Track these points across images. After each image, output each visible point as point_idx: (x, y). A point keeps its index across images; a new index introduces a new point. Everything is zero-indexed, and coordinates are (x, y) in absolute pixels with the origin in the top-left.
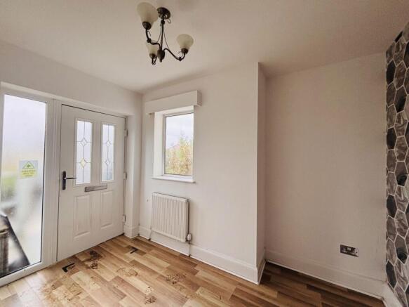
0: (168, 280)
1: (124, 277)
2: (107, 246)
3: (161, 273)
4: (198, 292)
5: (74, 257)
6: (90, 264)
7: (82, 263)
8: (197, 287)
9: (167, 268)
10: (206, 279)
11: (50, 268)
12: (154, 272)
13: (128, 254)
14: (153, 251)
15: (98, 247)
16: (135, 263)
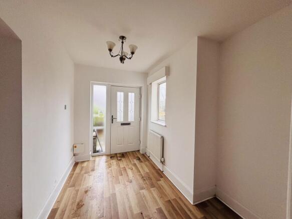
0: (143, 177)
1: (127, 168)
2: (129, 154)
3: (142, 173)
4: (152, 189)
5: (116, 154)
6: (119, 158)
7: (117, 157)
8: (154, 187)
9: (147, 172)
10: (162, 186)
11: (107, 155)
12: (140, 172)
13: (135, 160)
14: (147, 163)
15: (126, 153)
16: (135, 165)
